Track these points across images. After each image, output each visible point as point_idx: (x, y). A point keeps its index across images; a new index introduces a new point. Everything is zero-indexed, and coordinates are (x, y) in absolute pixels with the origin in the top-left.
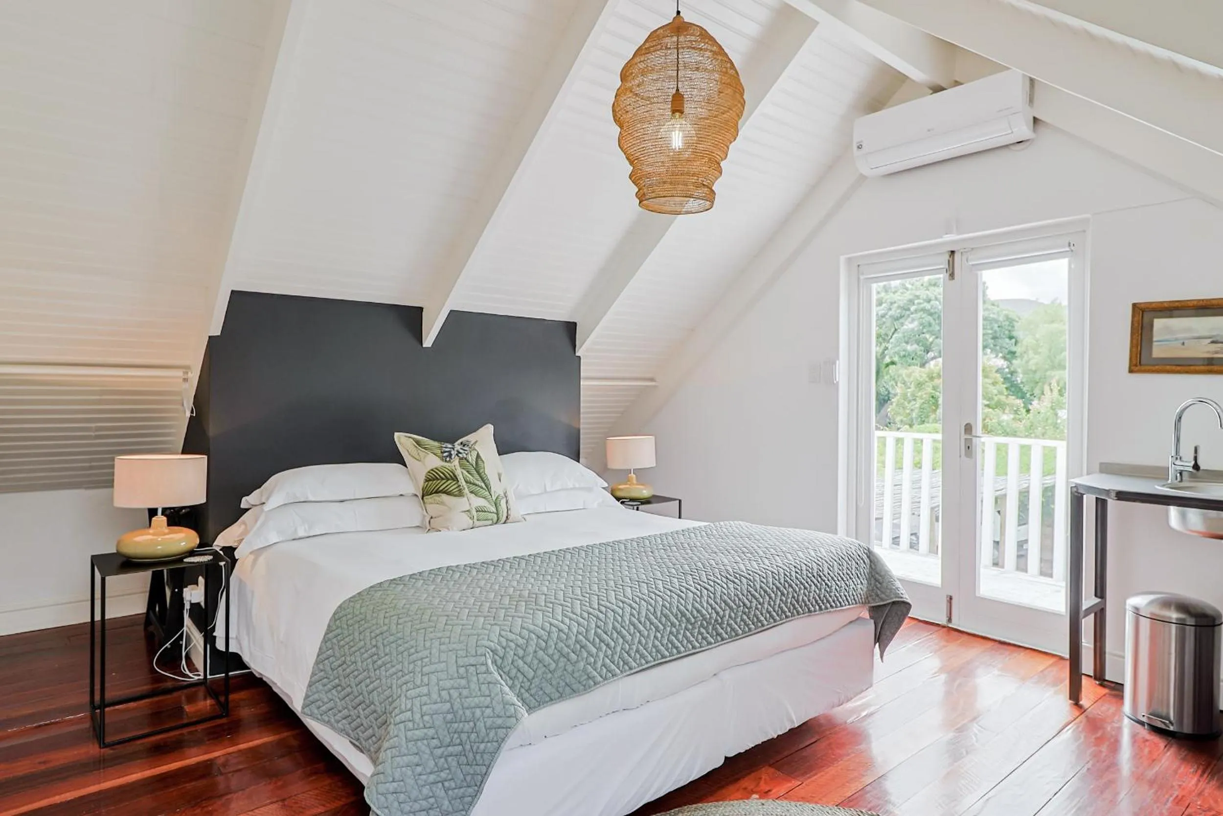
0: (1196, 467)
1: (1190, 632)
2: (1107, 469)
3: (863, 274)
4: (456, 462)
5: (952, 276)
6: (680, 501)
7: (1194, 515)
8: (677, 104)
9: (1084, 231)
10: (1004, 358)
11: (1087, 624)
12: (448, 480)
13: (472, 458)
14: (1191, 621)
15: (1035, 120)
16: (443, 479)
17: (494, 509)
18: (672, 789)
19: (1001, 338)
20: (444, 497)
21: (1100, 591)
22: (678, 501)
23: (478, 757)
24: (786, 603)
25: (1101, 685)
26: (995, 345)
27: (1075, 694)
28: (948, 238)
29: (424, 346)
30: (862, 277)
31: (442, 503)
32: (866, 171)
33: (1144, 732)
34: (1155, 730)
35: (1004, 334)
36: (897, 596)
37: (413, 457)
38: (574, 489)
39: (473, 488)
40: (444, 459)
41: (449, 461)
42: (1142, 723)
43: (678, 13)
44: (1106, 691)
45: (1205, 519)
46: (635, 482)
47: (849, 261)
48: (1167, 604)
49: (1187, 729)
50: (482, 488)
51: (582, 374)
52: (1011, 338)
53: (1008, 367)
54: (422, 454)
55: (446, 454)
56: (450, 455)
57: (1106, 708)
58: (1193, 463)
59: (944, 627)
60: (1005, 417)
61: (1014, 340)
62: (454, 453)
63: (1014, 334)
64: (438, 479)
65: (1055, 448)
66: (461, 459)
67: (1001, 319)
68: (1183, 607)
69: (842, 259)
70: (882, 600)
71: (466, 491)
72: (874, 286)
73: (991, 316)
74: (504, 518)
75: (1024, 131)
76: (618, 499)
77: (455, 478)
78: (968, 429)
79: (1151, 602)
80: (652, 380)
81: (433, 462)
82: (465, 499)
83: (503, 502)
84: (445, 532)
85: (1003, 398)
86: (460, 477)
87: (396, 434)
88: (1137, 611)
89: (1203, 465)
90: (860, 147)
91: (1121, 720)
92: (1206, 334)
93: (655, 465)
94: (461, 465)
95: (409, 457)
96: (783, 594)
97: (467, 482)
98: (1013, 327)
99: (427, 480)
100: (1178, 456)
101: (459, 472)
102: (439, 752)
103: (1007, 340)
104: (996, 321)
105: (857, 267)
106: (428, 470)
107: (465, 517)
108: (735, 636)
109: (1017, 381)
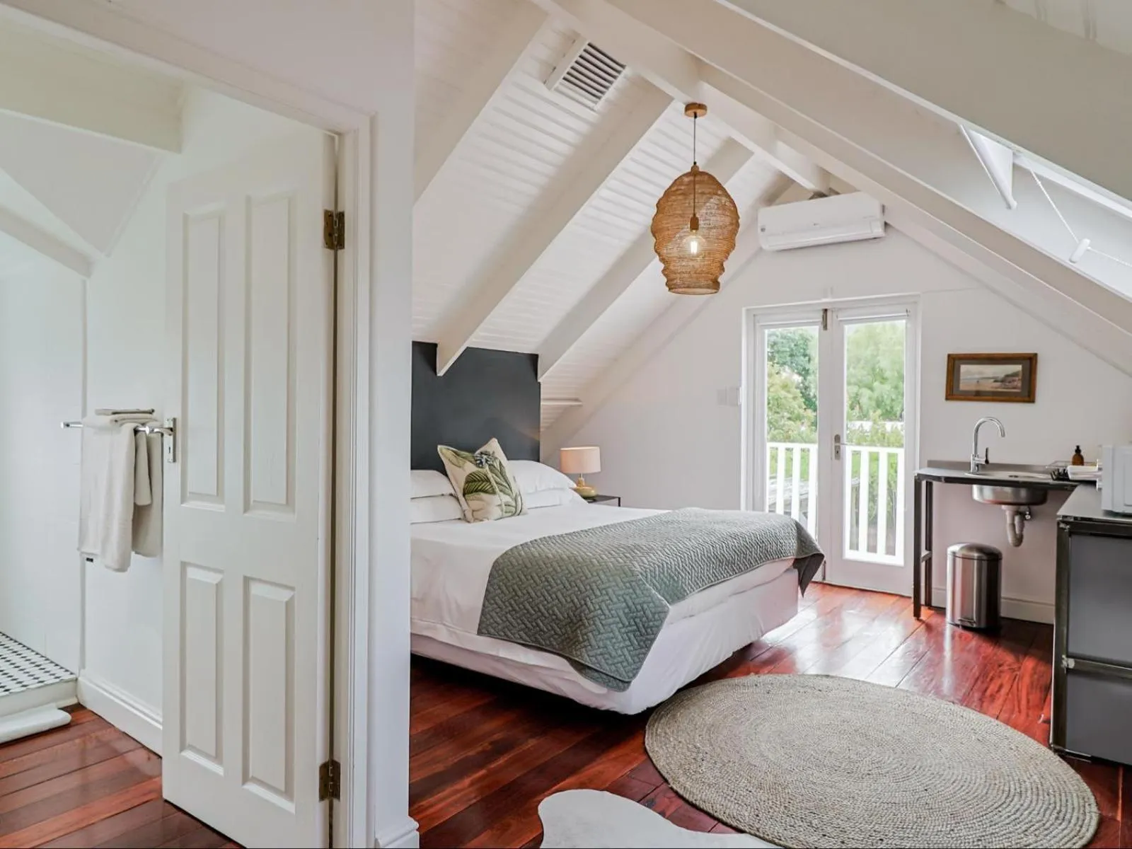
0: (987, 461)
1: (985, 564)
2: (932, 464)
3: (759, 322)
4: (487, 468)
5: (825, 327)
6: (619, 499)
7: (988, 490)
8: (695, 225)
9: (916, 303)
10: (800, 374)
11: (923, 565)
12: (483, 482)
13: (497, 464)
14: (985, 557)
15: (886, 224)
16: (479, 481)
17: (514, 504)
18: (712, 667)
19: (797, 356)
20: (483, 495)
21: (929, 547)
22: (617, 499)
23: (649, 630)
24: (762, 552)
25: (929, 609)
26: (792, 363)
27: (917, 614)
28: (824, 300)
29: (438, 375)
30: (757, 324)
31: (481, 500)
32: (765, 247)
33: (960, 630)
34: (965, 628)
35: (799, 352)
36: (817, 550)
37: (453, 464)
38: (554, 489)
39: (501, 487)
40: (477, 465)
41: (482, 467)
42: (957, 625)
43: (695, 163)
44: (932, 612)
45: (994, 492)
46: (584, 484)
47: (748, 310)
48: (971, 548)
49: (983, 625)
50: (506, 487)
51: (542, 396)
52: (805, 355)
53: (802, 383)
54: (461, 463)
55: (478, 462)
56: (481, 463)
57: (935, 620)
58: (985, 459)
59: (821, 583)
60: (803, 429)
61: (807, 358)
62: (484, 460)
63: (808, 352)
64: (475, 481)
65: (878, 453)
66: (489, 465)
67: (797, 338)
68: (980, 549)
69: (744, 310)
70: (806, 553)
71: (497, 490)
72: (767, 332)
73: (789, 335)
74: (518, 511)
75: (878, 231)
76: (585, 498)
77: (488, 480)
78: (837, 438)
79: (962, 548)
80: (576, 400)
81: (470, 468)
82: (497, 496)
83: (519, 499)
84: (486, 521)
85: (802, 411)
86: (492, 479)
87: (439, 447)
88: (954, 554)
89: (991, 461)
90: (763, 230)
91: (945, 625)
92: (991, 376)
93: (599, 470)
94: (491, 471)
95: (450, 464)
96: (760, 547)
97: (497, 483)
98: (807, 345)
99: (467, 482)
100: (976, 455)
101: (490, 475)
102: (623, 630)
103: (802, 358)
104: (793, 340)
105: (754, 317)
106: (468, 474)
107: (498, 509)
108: (741, 571)
109: (809, 395)
